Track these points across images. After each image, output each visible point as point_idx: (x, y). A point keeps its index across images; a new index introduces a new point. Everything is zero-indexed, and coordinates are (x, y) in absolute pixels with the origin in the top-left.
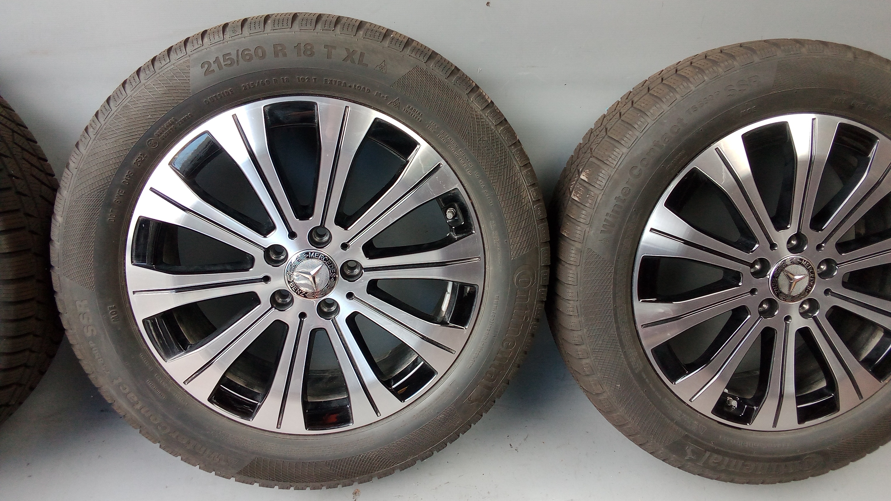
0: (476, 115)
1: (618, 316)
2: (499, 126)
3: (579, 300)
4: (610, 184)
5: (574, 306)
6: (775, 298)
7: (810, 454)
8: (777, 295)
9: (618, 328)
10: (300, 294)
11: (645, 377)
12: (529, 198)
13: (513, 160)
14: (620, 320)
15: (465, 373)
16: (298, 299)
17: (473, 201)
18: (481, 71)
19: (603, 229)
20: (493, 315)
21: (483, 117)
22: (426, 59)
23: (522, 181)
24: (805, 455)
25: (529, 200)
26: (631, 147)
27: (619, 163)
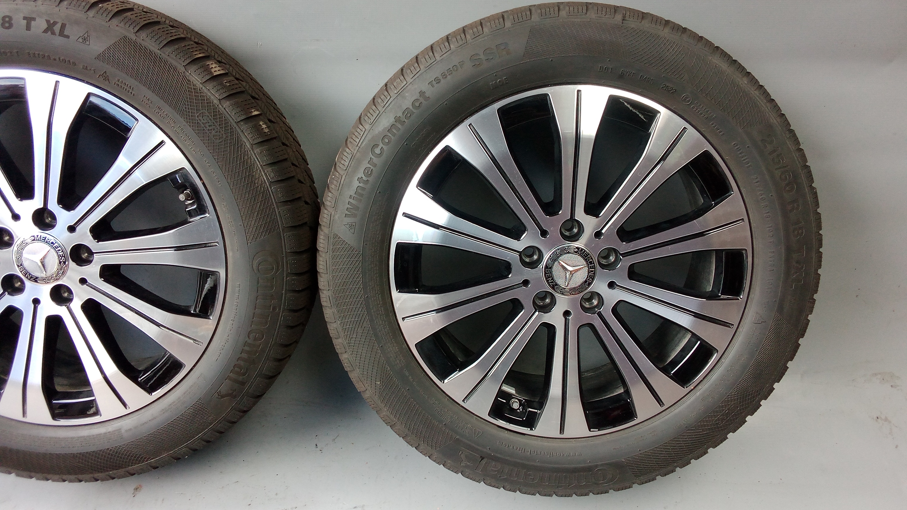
0: (194, 88)
1: (371, 307)
2: (224, 101)
3: (330, 290)
4: (353, 163)
5: (327, 296)
6: (550, 290)
7: (602, 465)
8: (553, 288)
9: (371, 321)
10: (30, 278)
11: (407, 374)
12: (264, 179)
13: (242, 137)
14: (374, 312)
15: (212, 366)
16: (28, 284)
17: (205, 182)
18: (261, 45)
19: (347, 212)
20: (235, 304)
21: (203, 90)
22: (136, 29)
23: (254, 160)
24: (596, 466)
25: (264, 180)
26: (373, 123)
27: (361, 141)
